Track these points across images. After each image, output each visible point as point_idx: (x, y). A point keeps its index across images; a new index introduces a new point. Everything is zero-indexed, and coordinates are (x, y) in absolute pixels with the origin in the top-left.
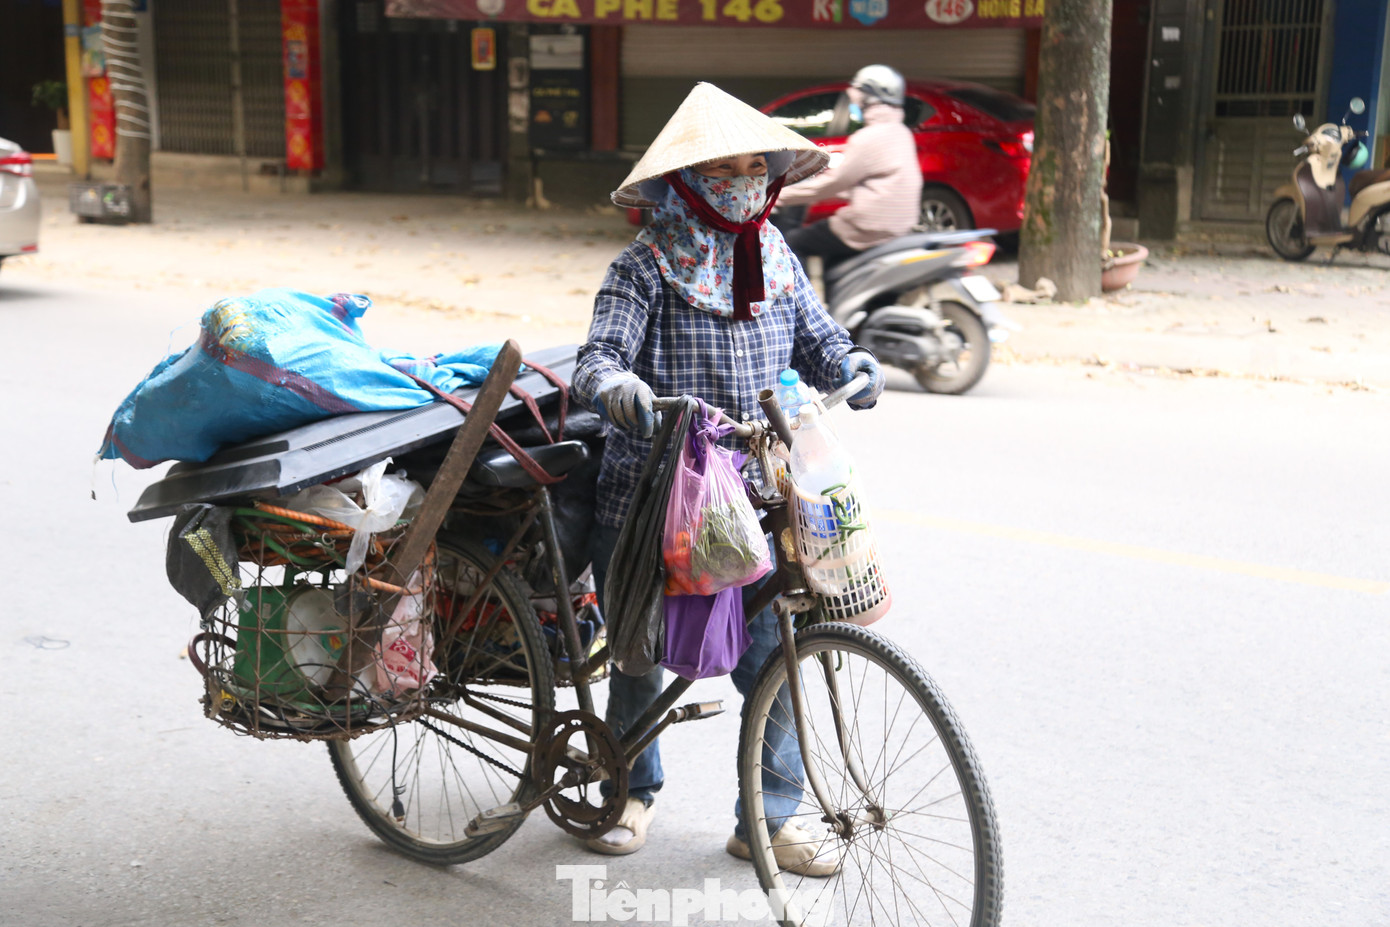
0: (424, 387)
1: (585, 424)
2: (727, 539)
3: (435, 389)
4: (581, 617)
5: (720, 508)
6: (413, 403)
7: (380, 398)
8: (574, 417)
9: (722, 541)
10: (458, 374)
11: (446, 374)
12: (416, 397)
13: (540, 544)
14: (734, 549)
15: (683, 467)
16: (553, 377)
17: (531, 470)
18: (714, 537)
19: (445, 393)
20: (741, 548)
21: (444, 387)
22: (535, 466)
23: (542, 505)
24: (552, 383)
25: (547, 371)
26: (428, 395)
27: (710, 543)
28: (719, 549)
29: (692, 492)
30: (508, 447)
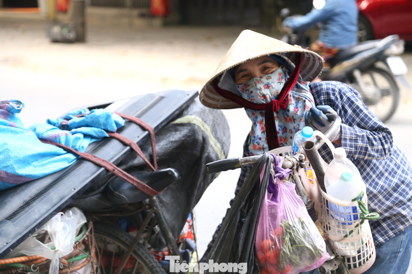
0: (69, 151)
1: (166, 146)
2: (302, 242)
3: (75, 151)
4: (182, 249)
5: (293, 222)
6: (65, 165)
7: (45, 167)
8: (159, 144)
9: (300, 244)
10: (86, 136)
11: (80, 138)
12: (65, 159)
13: (157, 227)
14: (307, 248)
15: (267, 201)
16: (143, 124)
17: (145, 190)
18: (294, 242)
19: (82, 152)
20: (312, 246)
21: (81, 148)
22: (147, 188)
23: (155, 208)
24: (144, 129)
25: (138, 121)
26: (71, 157)
27: (292, 245)
28: (298, 249)
29: (274, 217)
30: (128, 180)
